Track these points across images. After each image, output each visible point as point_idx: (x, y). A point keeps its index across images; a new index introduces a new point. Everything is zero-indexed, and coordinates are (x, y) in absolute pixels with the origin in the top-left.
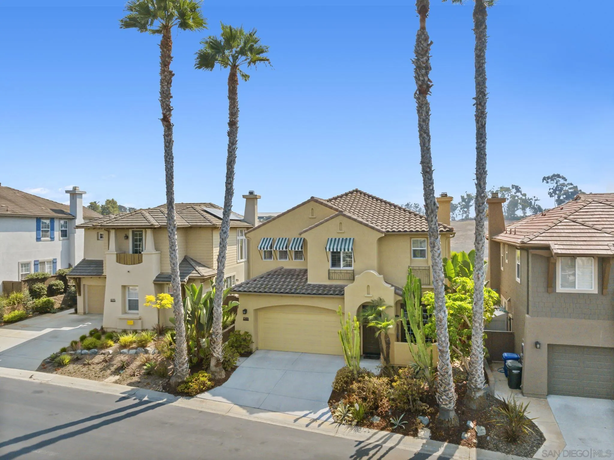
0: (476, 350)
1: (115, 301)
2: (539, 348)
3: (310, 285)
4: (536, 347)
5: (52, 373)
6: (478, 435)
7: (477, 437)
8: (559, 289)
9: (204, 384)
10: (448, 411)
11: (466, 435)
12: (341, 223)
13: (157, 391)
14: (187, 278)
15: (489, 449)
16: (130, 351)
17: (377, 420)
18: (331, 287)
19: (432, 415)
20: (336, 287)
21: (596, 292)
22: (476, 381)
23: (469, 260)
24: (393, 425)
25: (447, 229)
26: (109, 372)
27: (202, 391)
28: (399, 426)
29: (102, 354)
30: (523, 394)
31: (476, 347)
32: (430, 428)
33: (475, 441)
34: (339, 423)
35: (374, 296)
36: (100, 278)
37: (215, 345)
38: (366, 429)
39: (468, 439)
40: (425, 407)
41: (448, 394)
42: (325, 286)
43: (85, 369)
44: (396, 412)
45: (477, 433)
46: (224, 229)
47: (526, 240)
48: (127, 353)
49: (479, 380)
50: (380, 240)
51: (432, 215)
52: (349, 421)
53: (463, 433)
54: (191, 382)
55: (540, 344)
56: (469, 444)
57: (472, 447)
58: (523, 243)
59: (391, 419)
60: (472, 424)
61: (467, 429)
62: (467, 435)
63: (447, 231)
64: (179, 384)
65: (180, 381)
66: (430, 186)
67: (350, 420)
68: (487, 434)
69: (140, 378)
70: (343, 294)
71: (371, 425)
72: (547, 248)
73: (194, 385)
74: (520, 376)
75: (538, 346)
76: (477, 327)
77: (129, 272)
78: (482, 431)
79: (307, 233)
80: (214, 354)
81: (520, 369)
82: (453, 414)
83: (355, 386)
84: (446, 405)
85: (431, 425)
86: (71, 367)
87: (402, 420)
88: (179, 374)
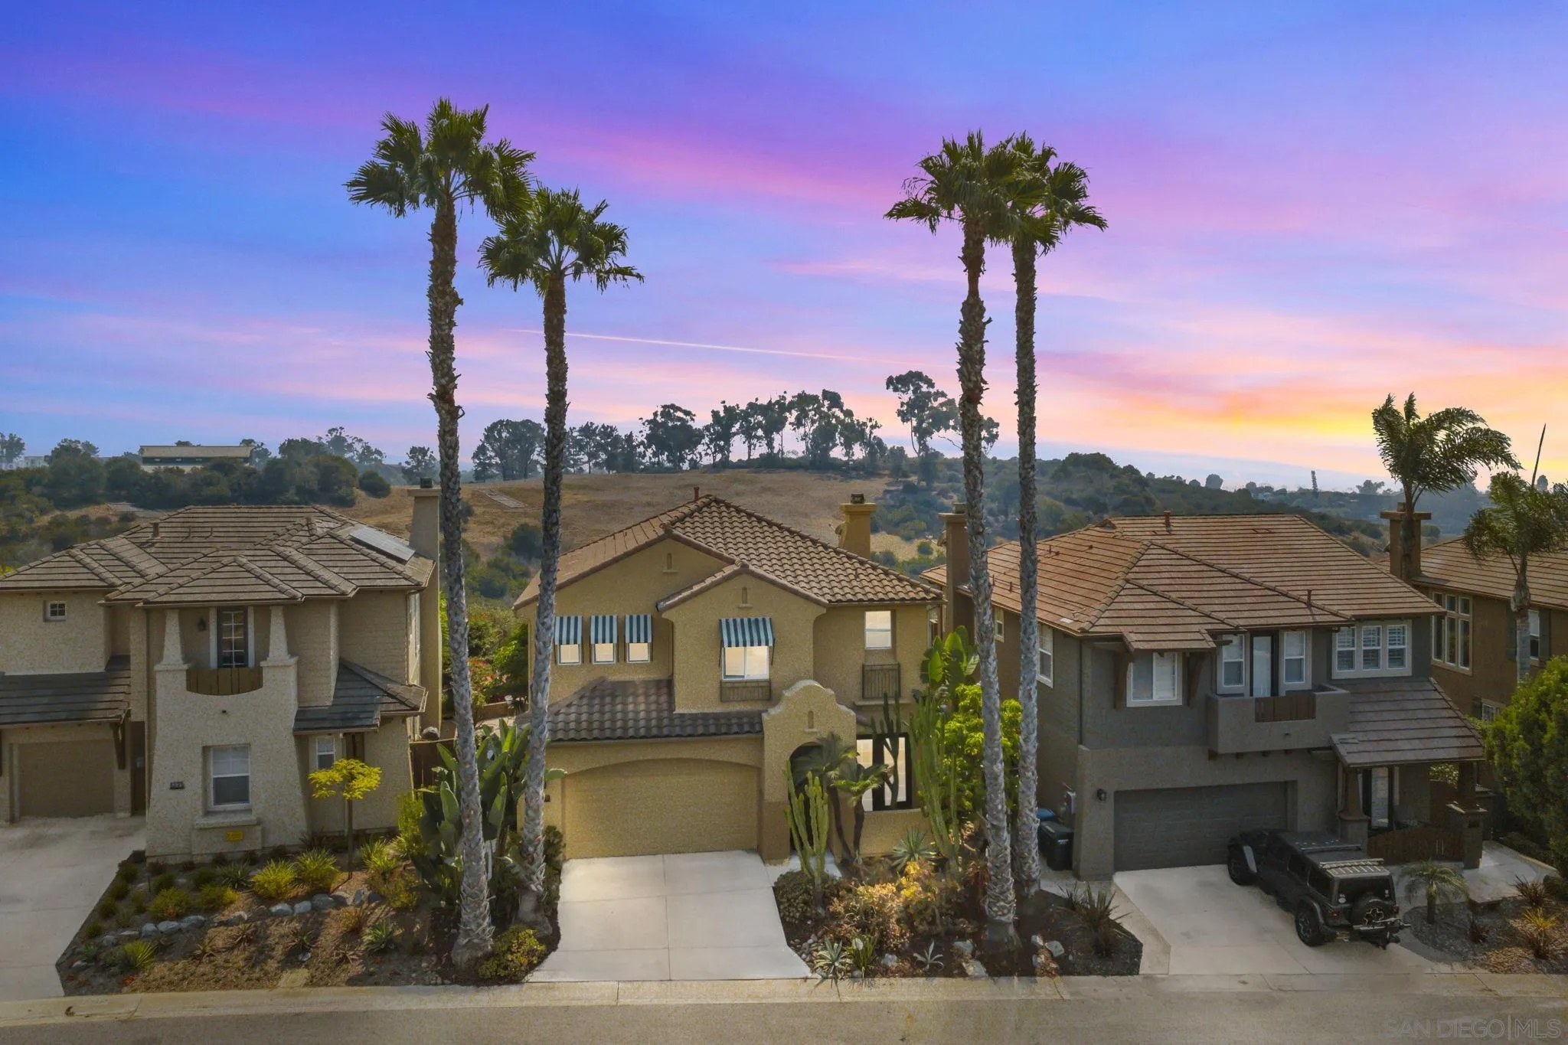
0: (1027, 816)
1: (183, 788)
2: (1105, 799)
3: (682, 715)
4: (1100, 799)
5: (119, 992)
6: (1056, 955)
7: (1055, 959)
8: (1132, 702)
9: (531, 952)
10: (1005, 925)
11: (1039, 960)
12: (745, 589)
13: (430, 984)
14: (378, 715)
15: (1079, 974)
16: (297, 906)
17: (891, 961)
18: (728, 716)
19: (975, 937)
20: (739, 715)
21: (1180, 703)
22: (1030, 868)
23: (962, 649)
24: (921, 964)
25: (932, 595)
26: (272, 965)
27: (532, 967)
28: (932, 965)
29: (221, 924)
30: (1078, 877)
31: (1028, 812)
32: (979, 959)
33: (1054, 966)
34: (831, 978)
35: (820, 731)
36: (80, 725)
37: (533, 867)
38: (884, 980)
39: (1044, 966)
40: (964, 925)
41: (1007, 897)
42: (717, 717)
43: (205, 968)
44: (919, 942)
45: (1051, 953)
46: (545, 620)
47: (1086, 626)
48: (291, 911)
49: (1034, 866)
50: (818, 621)
51: (986, 605)
52: (848, 971)
53: (1034, 957)
54: (509, 950)
55: (1105, 793)
56: (1048, 972)
57: (1054, 976)
58: (1083, 630)
59: (915, 955)
60: (1038, 940)
61: (1035, 950)
62: (1041, 959)
63: (933, 598)
64: (477, 961)
65: (480, 954)
66: (982, 556)
67: (849, 969)
68: (1067, 952)
69: (364, 964)
70: (761, 731)
71: (886, 972)
72: (1119, 638)
73: (519, 959)
74: (1069, 847)
75: (1103, 796)
76: (1028, 778)
77: (224, 712)
78: (1057, 948)
79: (673, 610)
80: (533, 887)
81: (1070, 836)
82: (1011, 930)
83: (838, 906)
84: (1004, 915)
85: (978, 953)
86: (160, 969)
87: (934, 953)
88: (476, 941)
